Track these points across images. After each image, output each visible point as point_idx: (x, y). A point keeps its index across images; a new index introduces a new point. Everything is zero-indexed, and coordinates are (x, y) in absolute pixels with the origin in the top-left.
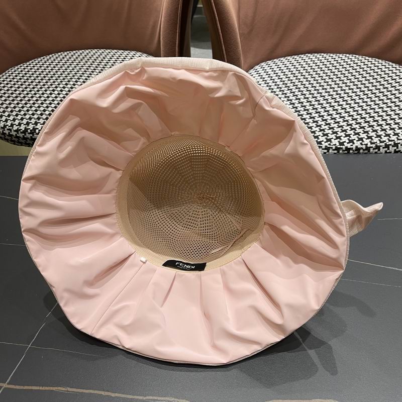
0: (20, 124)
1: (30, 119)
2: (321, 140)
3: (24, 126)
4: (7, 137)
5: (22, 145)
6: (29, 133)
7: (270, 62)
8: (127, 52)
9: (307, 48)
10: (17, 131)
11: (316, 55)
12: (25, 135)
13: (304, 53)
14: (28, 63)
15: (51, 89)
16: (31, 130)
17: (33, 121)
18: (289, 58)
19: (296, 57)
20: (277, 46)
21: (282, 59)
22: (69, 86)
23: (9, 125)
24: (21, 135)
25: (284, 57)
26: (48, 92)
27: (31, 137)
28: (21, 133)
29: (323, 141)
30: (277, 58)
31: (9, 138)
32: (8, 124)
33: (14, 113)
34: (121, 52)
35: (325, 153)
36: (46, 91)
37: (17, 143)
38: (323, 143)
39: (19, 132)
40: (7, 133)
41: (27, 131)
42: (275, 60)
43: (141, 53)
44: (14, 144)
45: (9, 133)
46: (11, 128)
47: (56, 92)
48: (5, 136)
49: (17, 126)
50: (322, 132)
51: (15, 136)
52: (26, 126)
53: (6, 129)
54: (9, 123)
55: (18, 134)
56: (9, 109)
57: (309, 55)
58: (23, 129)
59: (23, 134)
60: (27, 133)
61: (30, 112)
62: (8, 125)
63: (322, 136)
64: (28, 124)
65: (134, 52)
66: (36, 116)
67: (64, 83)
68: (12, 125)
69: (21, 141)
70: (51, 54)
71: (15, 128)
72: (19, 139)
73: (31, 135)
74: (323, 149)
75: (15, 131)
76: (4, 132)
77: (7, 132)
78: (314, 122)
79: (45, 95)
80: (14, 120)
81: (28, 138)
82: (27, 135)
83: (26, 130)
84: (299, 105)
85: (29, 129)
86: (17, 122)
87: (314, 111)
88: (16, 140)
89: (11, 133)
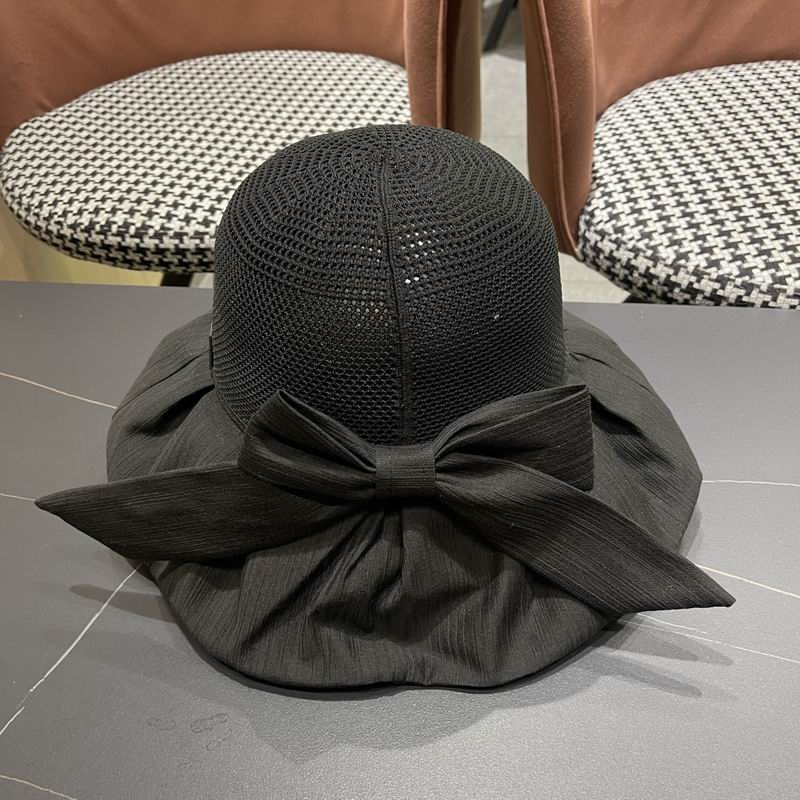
0: (80, 212)
1: (103, 200)
2: (786, 273)
3: (90, 216)
4: (55, 240)
5: (85, 259)
6: (98, 233)
7: (671, 80)
8: (343, 56)
9: (769, 46)
10: (73, 226)
11: (789, 63)
12: (90, 236)
13: (760, 59)
14: (129, 80)
15: (162, 135)
16: (102, 226)
17: (108, 205)
18: (720, 69)
19: (738, 67)
20: (692, 41)
21: (703, 72)
22: (201, 129)
23: (60, 213)
24: (82, 236)
25: (709, 66)
26: (154, 142)
27: (102, 241)
28: (82, 231)
29: (790, 276)
30: (691, 70)
31: (59, 242)
32: (57, 210)
33: (74, 187)
34: (329, 56)
35: (793, 307)
36: (150, 139)
37: (76, 255)
38: (787, 280)
39: (78, 230)
40: (55, 232)
41: (94, 229)
42: (685, 75)
43: (372, 59)
44: (71, 255)
45: (58, 230)
46: (62, 219)
47: (171, 143)
48: (52, 238)
49: (74, 215)
50: (791, 252)
51: (69, 238)
52: (93, 216)
53: (52, 222)
54: (59, 209)
55: (76, 233)
56: (66, 179)
57: (772, 64)
58: (87, 224)
59: (86, 235)
60: (93, 232)
61: (107, 186)
62: (56, 213)
63: (789, 264)
64: (97, 211)
65: (357, 57)
66: (116, 195)
67: (192, 122)
68: (65, 214)
69: (82, 249)
70: (181, 60)
71: (71, 219)
72: (78, 246)
73: (102, 237)
74: (788, 297)
75: (71, 227)
76: (50, 228)
77: (54, 228)
78: (770, 226)
79: (147, 149)
80: (71, 202)
81: (95, 244)
82: (94, 236)
83: (92, 224)
84: (736, 184)
85: (98, 223)
86: (75, 207)
87: (772, 199)
88: (72, 246)
89: (62, 232)
